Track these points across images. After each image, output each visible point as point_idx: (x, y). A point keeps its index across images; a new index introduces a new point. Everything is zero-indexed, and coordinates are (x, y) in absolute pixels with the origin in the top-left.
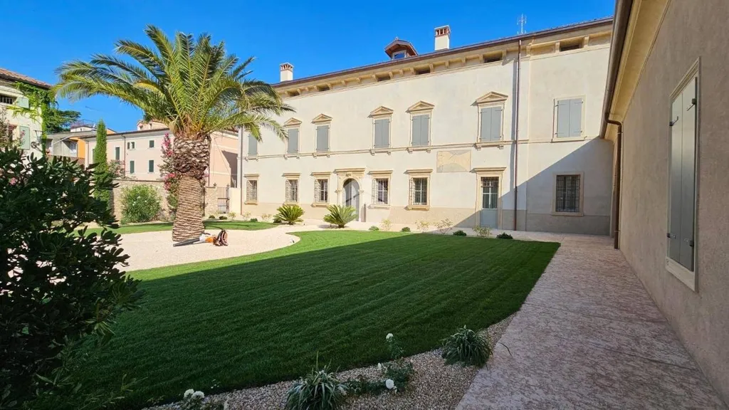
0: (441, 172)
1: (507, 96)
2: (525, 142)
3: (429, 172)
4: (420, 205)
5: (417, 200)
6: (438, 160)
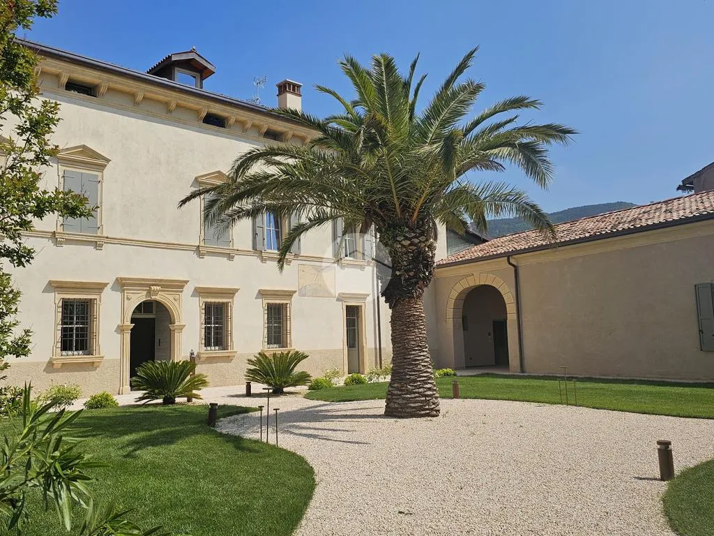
0: (305, 295)
3: (291, 294)
4: (276, 348)
5: (269, 341)
6: (299, 278)
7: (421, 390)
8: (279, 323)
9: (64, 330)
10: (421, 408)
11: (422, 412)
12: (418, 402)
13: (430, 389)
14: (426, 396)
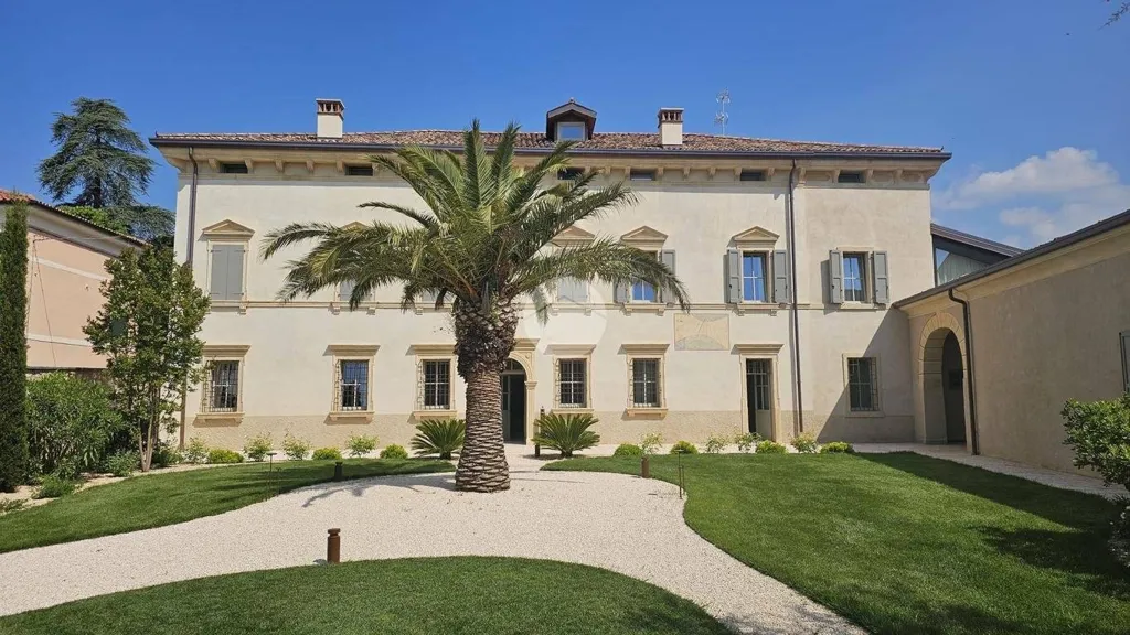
0: (684, 349)
1: (777, 237)
2: (806, 307)
3: (663, 349)
4: (646, 407)
5: (638, 399)
6: (676, 330)
7: (470, 465)
8: (654, 380)
9: (427, 387)
10: (468, 483)
11: (469, 487)
12: (465, 476)
13: (481, 464)
14: (475, 471)
